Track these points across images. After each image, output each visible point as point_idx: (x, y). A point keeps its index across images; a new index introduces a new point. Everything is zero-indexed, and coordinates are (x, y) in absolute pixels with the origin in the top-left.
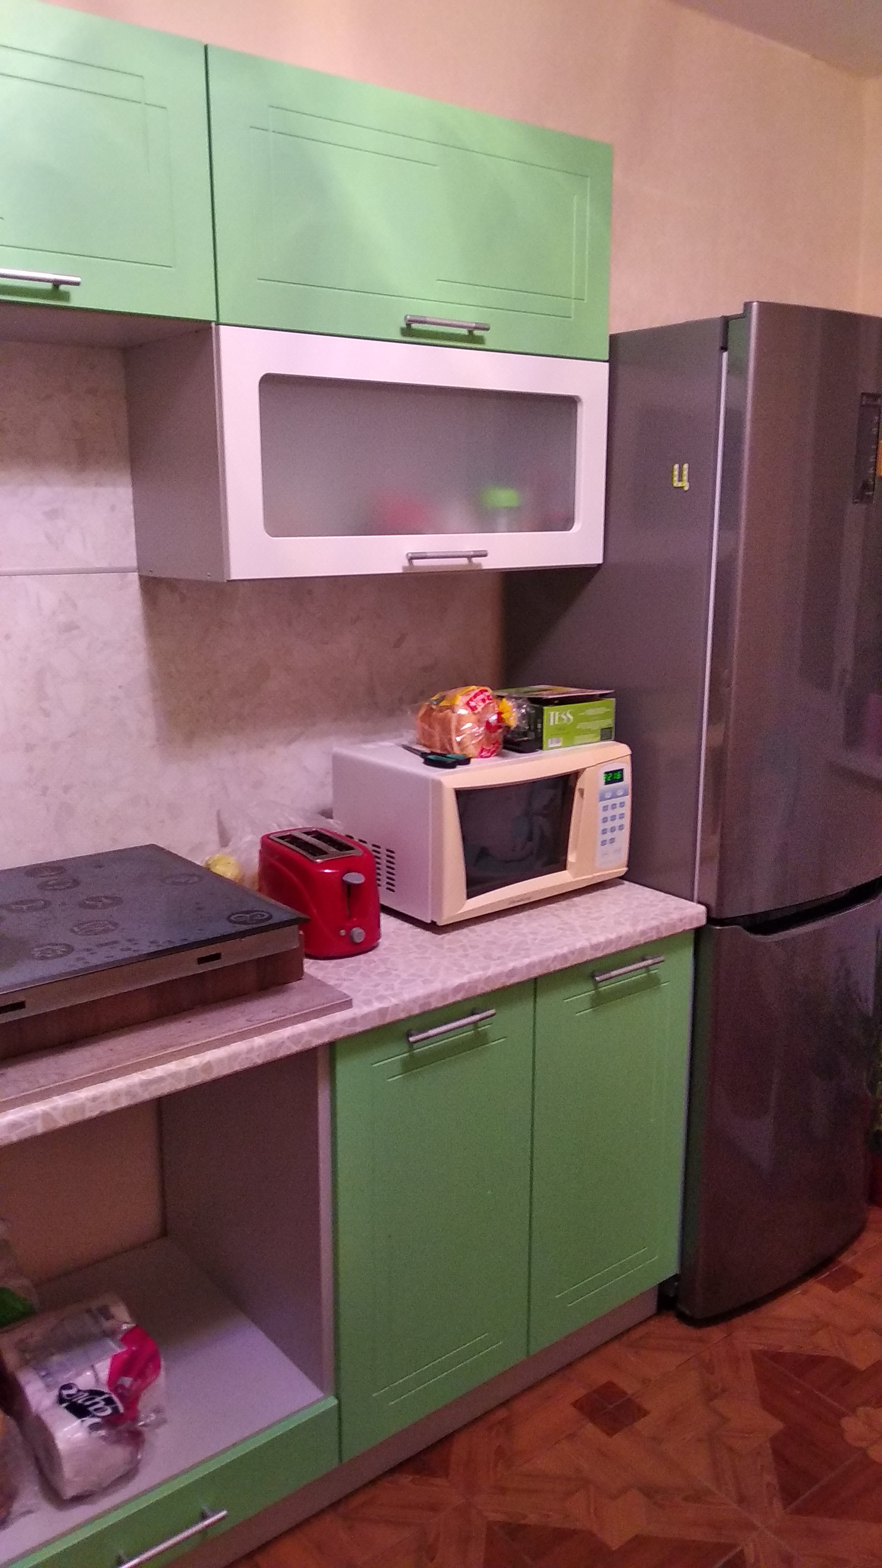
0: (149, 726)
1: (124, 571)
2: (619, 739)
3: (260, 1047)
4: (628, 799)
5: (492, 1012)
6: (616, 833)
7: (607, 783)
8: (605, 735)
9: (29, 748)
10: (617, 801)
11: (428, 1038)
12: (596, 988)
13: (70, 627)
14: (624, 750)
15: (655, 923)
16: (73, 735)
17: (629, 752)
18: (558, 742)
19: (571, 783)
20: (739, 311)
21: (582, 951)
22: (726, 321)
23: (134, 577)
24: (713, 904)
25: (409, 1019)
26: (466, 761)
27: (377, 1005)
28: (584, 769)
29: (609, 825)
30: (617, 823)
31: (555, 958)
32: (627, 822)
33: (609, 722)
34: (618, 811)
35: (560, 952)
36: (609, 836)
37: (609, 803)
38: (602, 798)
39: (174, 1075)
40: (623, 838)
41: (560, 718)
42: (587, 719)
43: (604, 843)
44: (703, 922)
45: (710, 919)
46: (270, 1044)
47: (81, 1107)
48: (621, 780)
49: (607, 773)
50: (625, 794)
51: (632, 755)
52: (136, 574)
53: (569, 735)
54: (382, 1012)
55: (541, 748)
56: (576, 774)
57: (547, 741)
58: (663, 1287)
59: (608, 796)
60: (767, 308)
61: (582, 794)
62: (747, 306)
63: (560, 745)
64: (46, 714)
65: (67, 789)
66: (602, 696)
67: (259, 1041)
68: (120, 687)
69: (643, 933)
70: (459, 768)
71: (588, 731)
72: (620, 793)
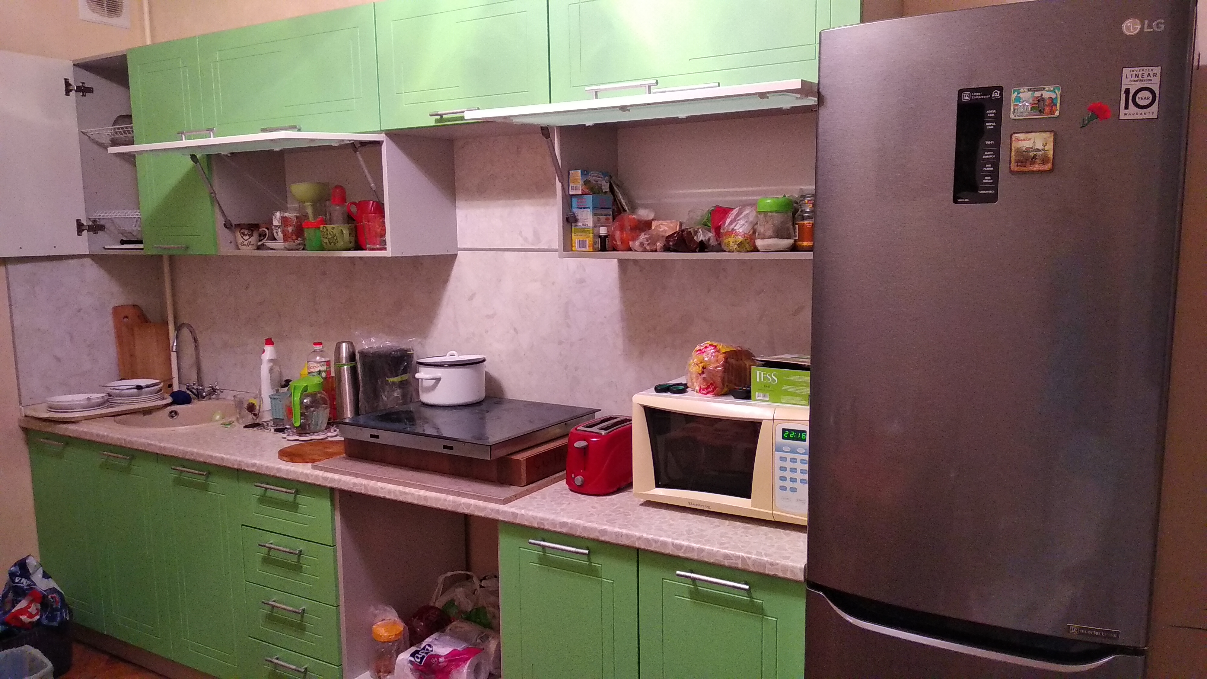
3: (449, 501)
4: (805, 458)
6: (795, 483)
7: (785, 438)
10: (797, 457)
12: (695, 585)
13: (581, 281)
16: (581, 340)
18: (765, 396)
19: (756, 427)
25: (530, 527)
28: (760, 421)
29: (789, 474)
30: (798, 475)
34: (799, 466)
36: (787, 484)
37: (787, 455)
41: (766, 378)
42: (791, 383)
43: (783, 488)
46: (454, 502)
48: (802, 439)
49: (785, 430)
50: (803, 452)
53: (775, 393)
55: (748, 398)
56: (762, 423)
57: (756, 394)
59: (788, 449)
61: (764, 441)
64: (568, 326)
65: (576, 369)
68: (605, 317)
69: (728, 558)
72: (798, 450)
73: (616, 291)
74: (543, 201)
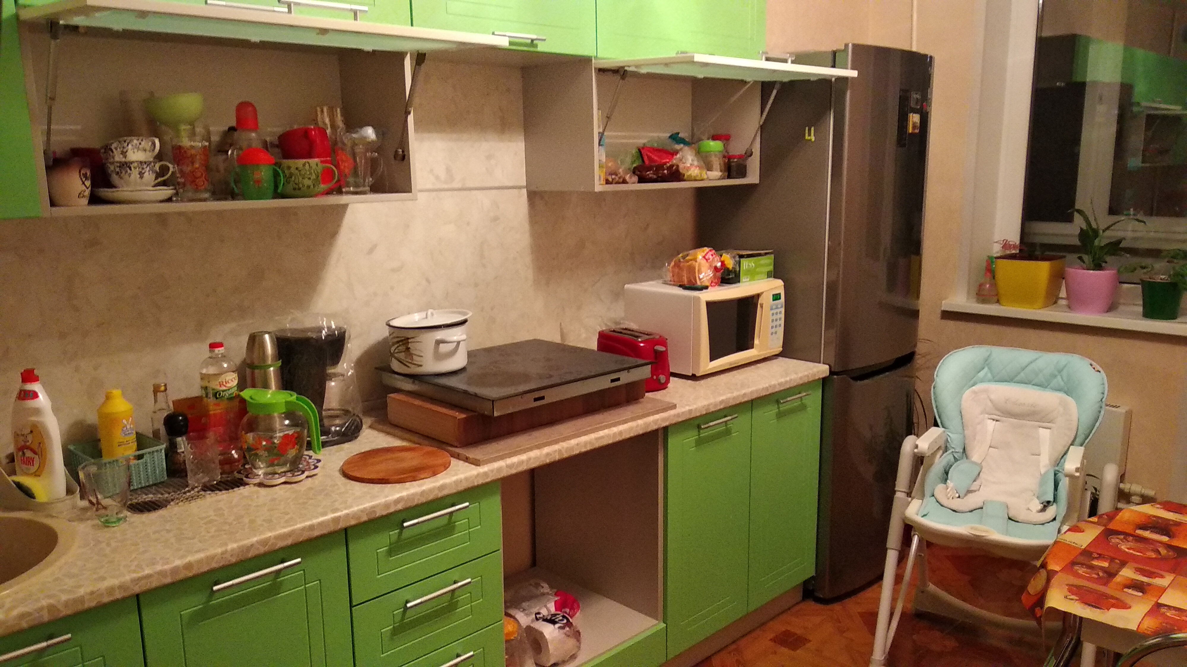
0: (530, 274)
1: (520, 188)
2: (776, 277)
4: (783, 310)
5: (736, 415)
6: (778, 328)
7: (773, 300)
8: (769, 275)
9: (476, 285)
10: (778, 311)
11: (709, 427)
12: (779, 408)
13: (496, 219)
14: (780, 283)
15: (806, 373)
16: (495, 278)
17: (783, 284)
18: (747, 278)
19: (755, 301)
20: (843, 48)
21: (775, 386)
22: (834, 53)
23: (524, 191)
24: (832, 365)
25: (701, 416)
26: (706, 288)
27: (687, 408)
28: (762, 293)
29: (775, 324)
30: (778, 323)
31: (763, 388)
32: (782, 322)
33: (771, 268)
34: (779, 316)
35: (765, 386)
36: (774, 330)
37: (775, 311)
38: (771, 309)
39: (608, 436)
40: (781, 331)
41: (748, 265)
42: (762, 265)
43: (772, 334)
44: (828, 374)
45: (832, 373)
47: (572, 448)
48: (780, 299)
49: (773, 295)
50: (782, 307)
51: (784, 286)
52: (526, 190)
53: (753, 274)
54: (690, 411)
55: (739, 282)
56: (758, 296)
57: (743, 278)
58: (806, 583)
59: (774, 307)
60: (855, 46)
61: (762, 307)
62: (846, 46)
63: (748, 280)
64: (484, 266)
66: (766, 254)
67: (640, 422)
68: (517, 252)
69: (801, 378)
70: (704, 291)
71: (761, 273)
72: (779, 306)
73: (526, 227)
74: (455, 136)
